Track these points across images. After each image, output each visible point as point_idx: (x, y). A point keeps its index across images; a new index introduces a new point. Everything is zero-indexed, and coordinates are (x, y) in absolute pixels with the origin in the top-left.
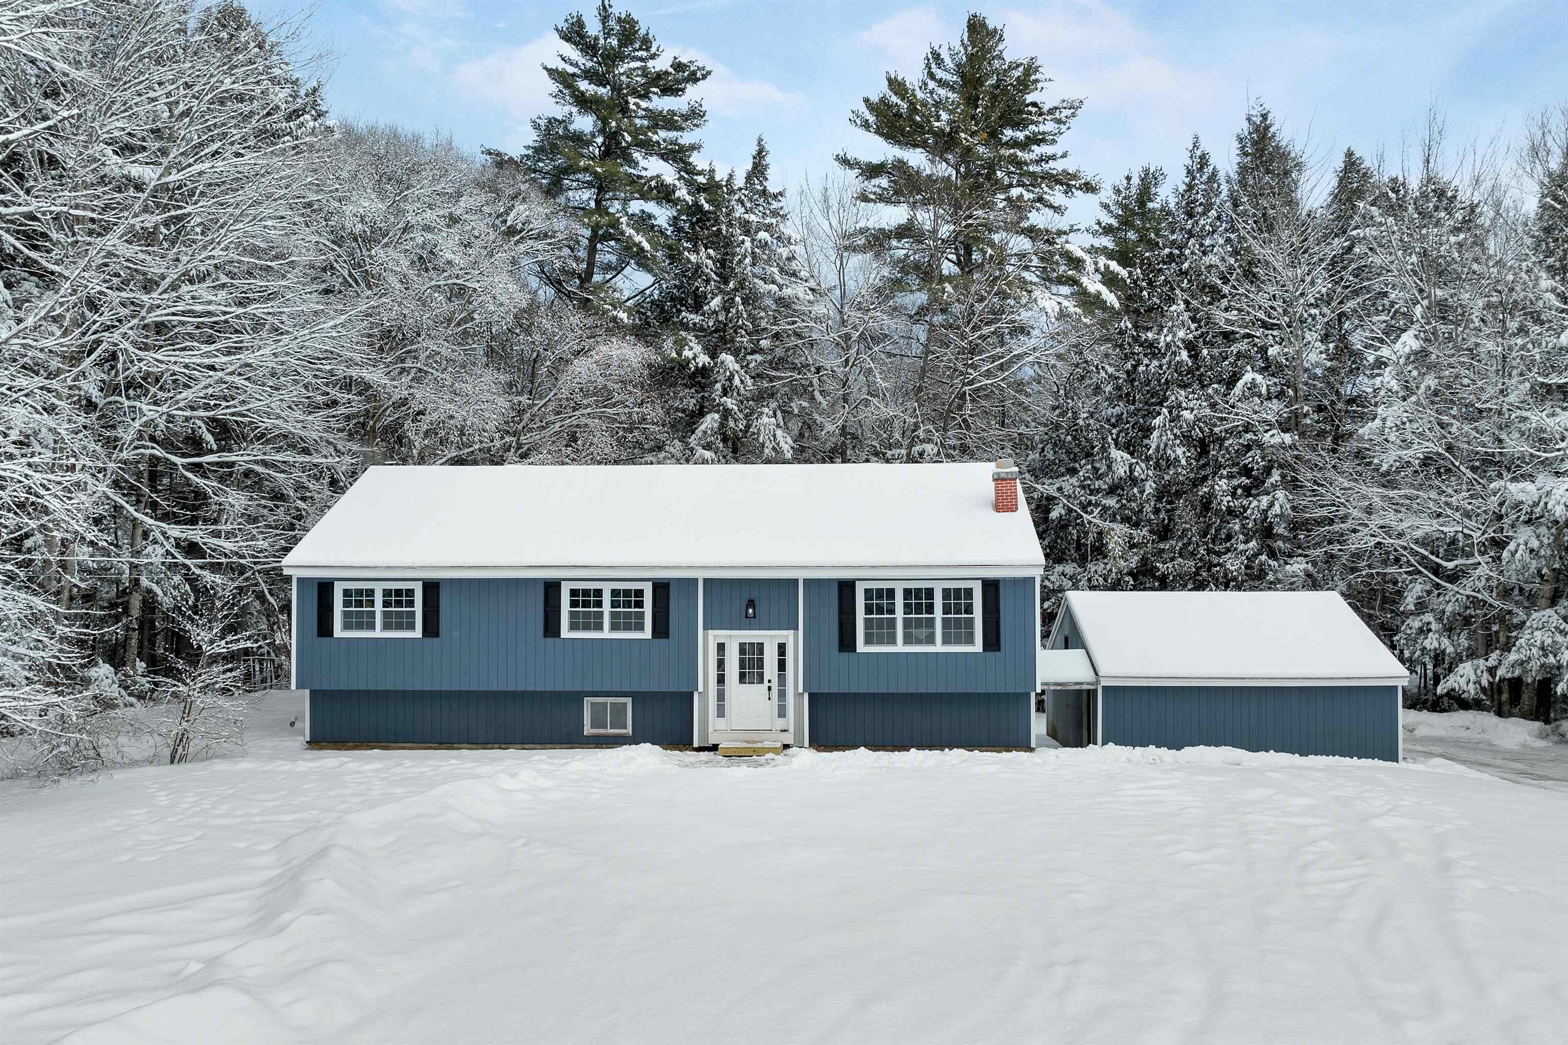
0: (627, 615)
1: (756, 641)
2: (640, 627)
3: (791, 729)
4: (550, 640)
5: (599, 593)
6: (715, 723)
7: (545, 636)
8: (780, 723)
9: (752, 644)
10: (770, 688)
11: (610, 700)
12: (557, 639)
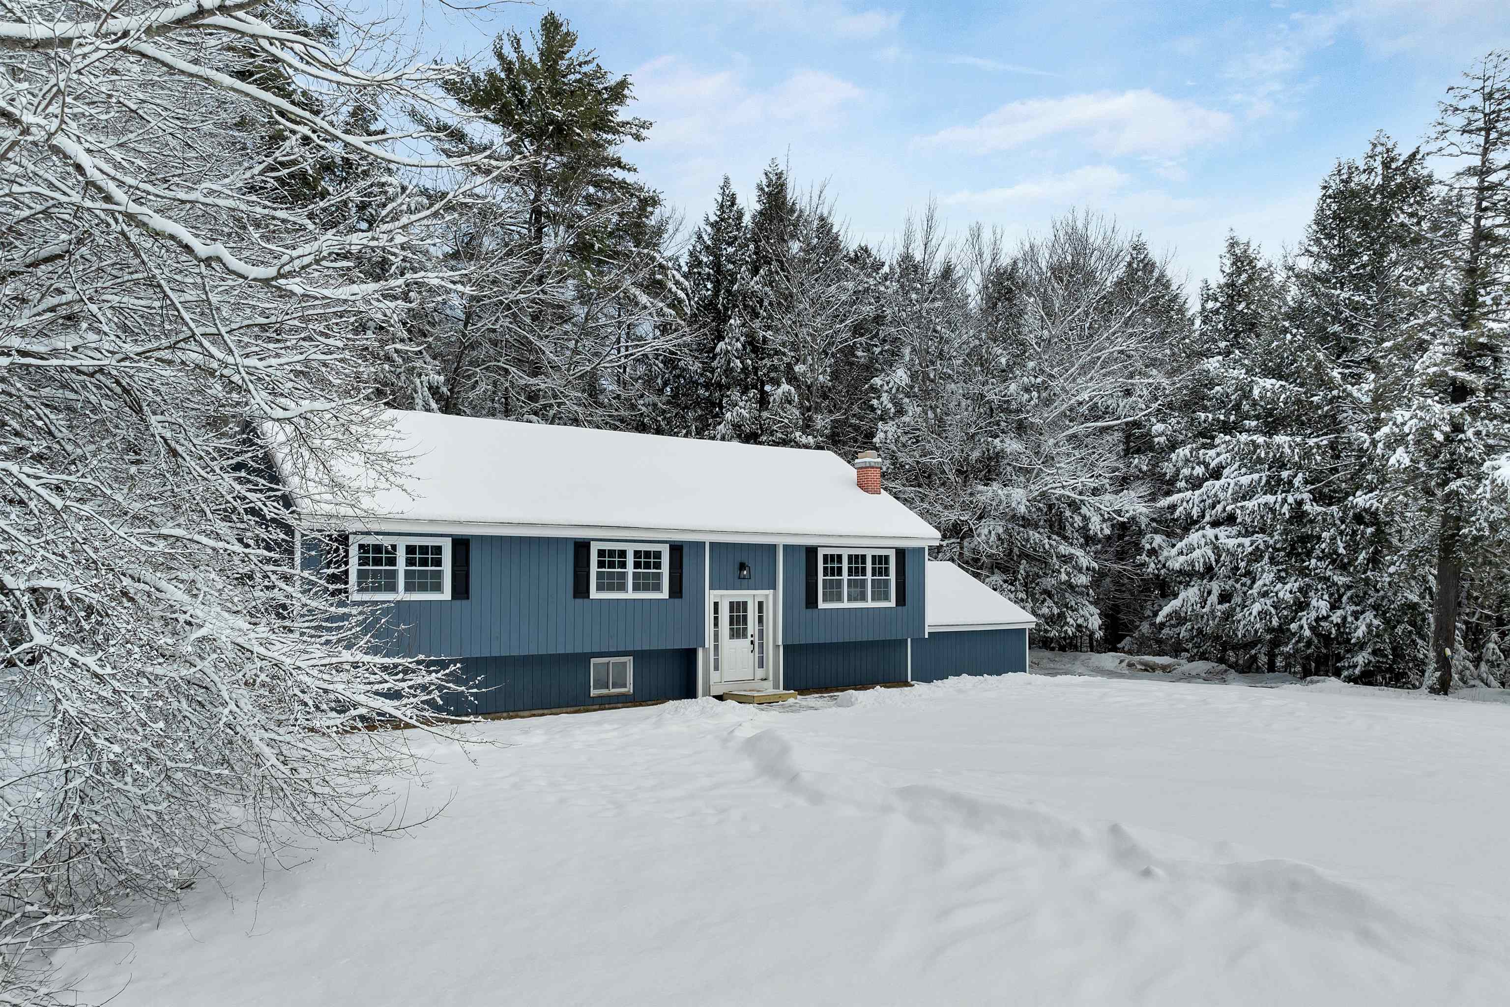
0: (646, 576)
1: (741, 600)
2: (657, 588)
3: (771, 678)
4: (579, 601)
5: (623, 553)
6: (714, 676)
7: (575, 597)
8: (760, 673)
9: (738, 603)
10: (752, 642)
11: (613, 660)
12: (586, 600)
